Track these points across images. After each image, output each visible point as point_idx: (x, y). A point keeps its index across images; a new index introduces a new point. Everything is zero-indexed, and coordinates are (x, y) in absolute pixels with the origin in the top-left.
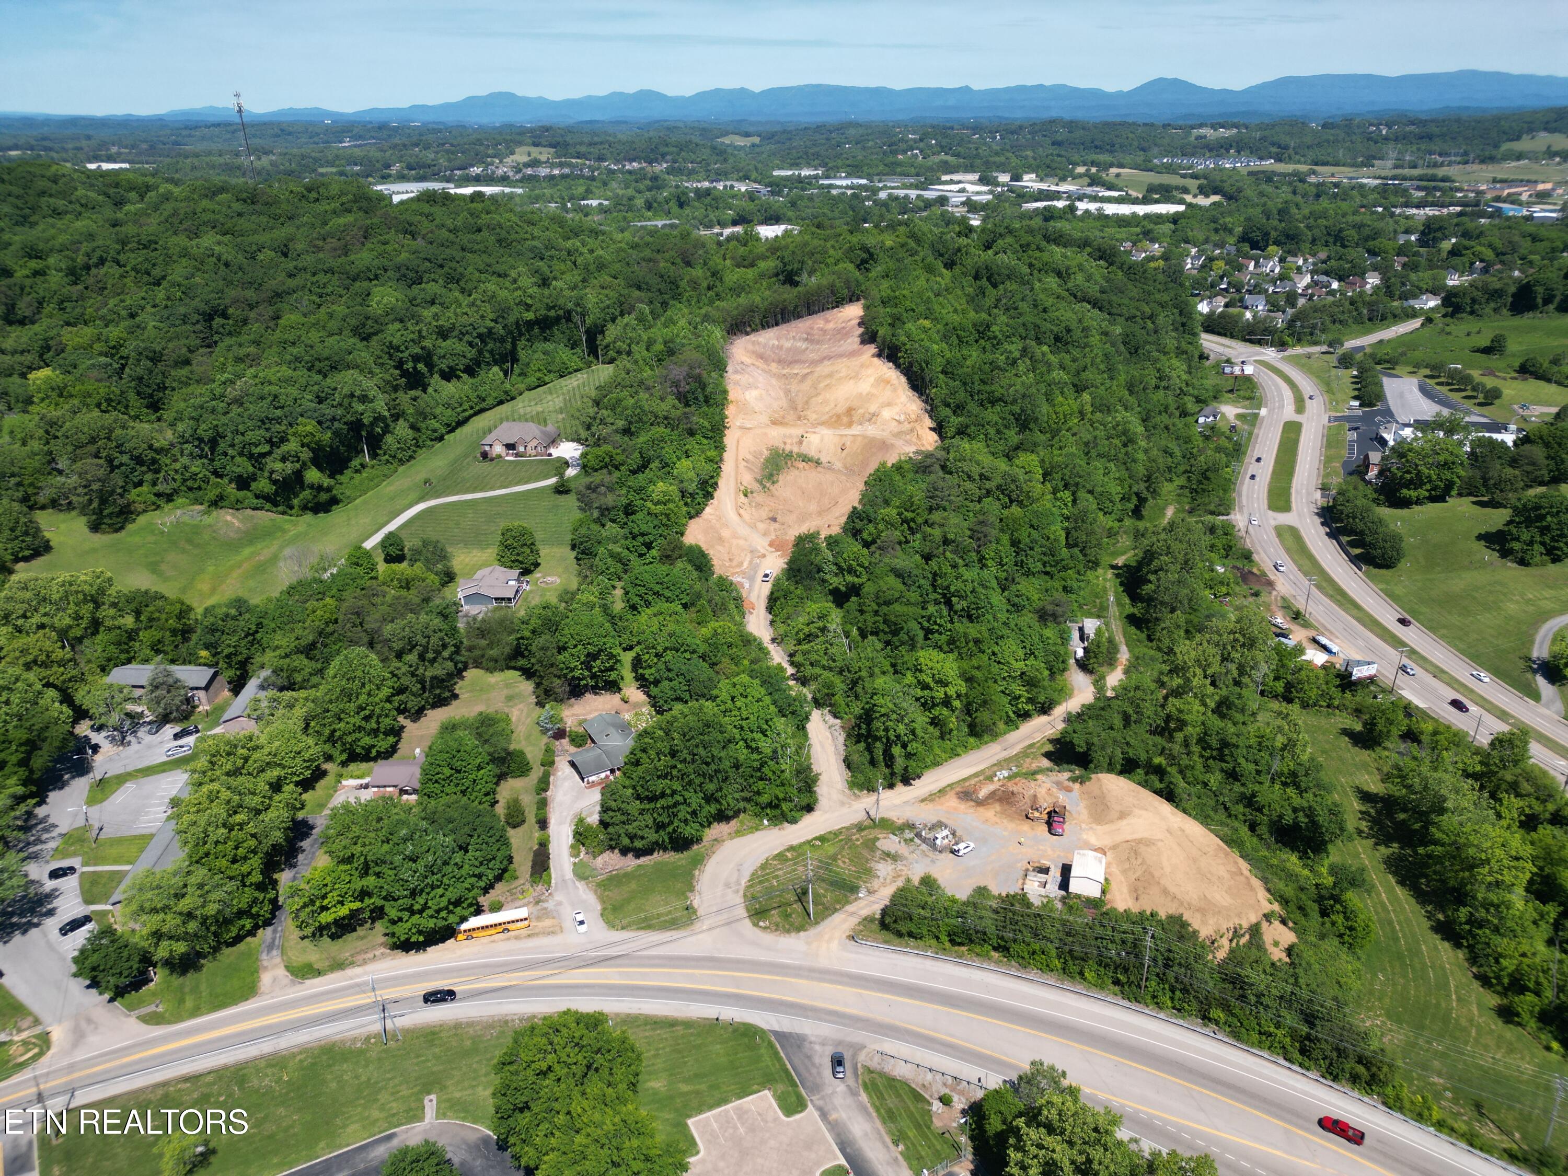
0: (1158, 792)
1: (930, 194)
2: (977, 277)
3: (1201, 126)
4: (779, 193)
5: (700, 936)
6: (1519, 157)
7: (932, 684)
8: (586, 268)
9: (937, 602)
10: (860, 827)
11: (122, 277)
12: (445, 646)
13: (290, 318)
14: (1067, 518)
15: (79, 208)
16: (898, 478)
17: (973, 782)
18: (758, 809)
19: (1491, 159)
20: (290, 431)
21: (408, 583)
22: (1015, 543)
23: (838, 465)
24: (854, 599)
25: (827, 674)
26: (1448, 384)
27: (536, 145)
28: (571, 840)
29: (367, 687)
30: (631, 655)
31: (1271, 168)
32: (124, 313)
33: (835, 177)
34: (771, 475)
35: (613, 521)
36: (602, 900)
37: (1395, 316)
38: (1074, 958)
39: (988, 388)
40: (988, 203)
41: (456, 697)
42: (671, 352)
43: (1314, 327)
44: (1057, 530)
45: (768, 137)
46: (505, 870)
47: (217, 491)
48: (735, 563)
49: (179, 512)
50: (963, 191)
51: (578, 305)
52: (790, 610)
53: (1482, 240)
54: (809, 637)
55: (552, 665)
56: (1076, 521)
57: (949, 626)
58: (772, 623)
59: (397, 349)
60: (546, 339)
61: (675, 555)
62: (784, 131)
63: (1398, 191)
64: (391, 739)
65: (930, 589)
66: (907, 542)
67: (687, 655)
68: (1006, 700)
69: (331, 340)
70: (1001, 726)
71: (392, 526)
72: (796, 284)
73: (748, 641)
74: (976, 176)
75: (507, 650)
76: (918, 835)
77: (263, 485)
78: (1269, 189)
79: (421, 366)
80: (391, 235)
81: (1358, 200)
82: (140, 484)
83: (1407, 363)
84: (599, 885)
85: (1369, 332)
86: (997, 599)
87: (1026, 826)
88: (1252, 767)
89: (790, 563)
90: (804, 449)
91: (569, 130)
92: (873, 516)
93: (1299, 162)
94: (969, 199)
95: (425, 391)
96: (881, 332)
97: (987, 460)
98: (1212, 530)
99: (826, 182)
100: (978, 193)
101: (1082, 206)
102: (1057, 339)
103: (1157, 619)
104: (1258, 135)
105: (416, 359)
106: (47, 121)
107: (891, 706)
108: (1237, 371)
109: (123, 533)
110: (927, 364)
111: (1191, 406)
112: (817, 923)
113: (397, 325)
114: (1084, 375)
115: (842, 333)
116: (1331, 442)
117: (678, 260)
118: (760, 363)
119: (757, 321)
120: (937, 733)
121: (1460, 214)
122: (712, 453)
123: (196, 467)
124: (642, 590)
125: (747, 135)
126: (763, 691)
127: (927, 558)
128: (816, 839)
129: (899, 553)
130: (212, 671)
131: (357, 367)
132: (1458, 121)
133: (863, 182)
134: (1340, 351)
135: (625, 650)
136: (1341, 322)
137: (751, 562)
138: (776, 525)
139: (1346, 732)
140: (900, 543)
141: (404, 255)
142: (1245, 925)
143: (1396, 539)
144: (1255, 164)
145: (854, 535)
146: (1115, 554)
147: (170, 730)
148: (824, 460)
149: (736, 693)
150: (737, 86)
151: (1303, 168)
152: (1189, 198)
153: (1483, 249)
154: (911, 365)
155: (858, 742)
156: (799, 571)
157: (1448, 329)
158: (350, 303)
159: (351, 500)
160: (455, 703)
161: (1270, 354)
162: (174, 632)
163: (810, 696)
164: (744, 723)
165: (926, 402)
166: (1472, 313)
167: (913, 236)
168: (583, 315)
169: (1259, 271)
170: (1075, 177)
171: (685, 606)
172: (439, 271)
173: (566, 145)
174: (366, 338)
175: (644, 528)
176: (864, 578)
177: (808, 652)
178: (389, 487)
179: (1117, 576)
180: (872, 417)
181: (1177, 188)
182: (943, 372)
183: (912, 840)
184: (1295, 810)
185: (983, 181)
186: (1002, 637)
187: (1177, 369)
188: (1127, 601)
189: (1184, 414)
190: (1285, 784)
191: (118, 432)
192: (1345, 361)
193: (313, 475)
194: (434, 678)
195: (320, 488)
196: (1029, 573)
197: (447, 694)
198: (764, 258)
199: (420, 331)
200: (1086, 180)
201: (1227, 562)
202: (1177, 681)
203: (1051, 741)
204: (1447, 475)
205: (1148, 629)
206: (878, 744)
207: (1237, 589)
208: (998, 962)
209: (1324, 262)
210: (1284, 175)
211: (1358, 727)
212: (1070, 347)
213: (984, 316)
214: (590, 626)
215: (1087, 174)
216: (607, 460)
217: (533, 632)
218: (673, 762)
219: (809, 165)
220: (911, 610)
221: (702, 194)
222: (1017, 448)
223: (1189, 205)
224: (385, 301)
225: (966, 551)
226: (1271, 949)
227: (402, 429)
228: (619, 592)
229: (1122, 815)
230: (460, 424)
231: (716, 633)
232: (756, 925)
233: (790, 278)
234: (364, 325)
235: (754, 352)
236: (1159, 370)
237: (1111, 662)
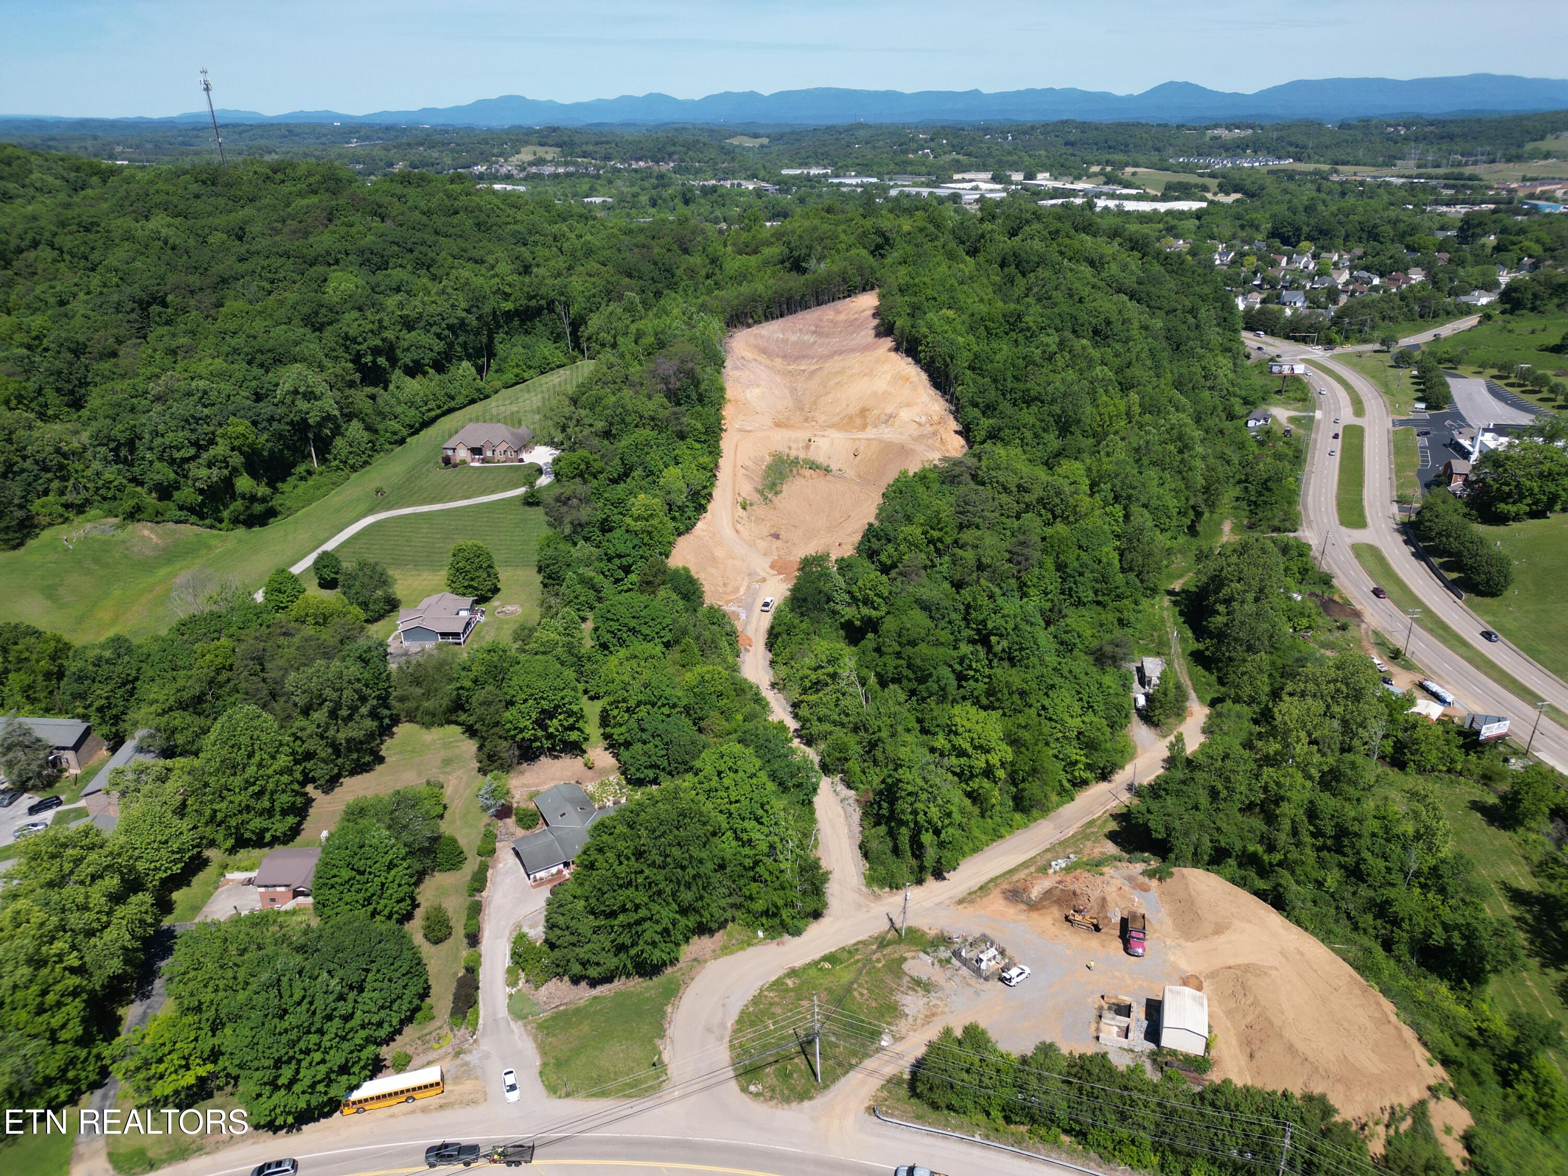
0: (1261, 895)
1: (942, 192)
2: (1003, 265)
3: (1215, 126)
4: (787, 191)
5: (671, 1107)
6: (1547, 156)
7: (970, 750)
8: (573, 254)
9: (972, 642)
10: (882, 942)
11: (55, 261)
12: (363, 699)
13: (233, 305)
14: (1118, 537)
15: (31, 191)
16: (921, 489)
17: (1022, 874)
18: (750, 919)
19: (1518, 158)
20: (220, 431)
21: (325, 618)
22: (1061, 567)
23: (850, 473)
24: (870, 636)
25: (839, 733)
26: (1520, 385)
27: (542, 145)
28: (507, 962)
29: (257, 758)
30: (598, 705)
31: (1290, 167)
32: (52, 300)
33: (845, 176)
34: (774, 484)
35: (587, 539)
36: (543, 1049)
37: (1448, 313)
38: (1174, 1151)
39: (1021, 386)
40: (1002, 200)
41: (381, 760)
42: (662, 345)
43: (1363, 324)
44: (1109, 552)
45: (777, 138)
46: (418, 1009)
47: (132, 503)
48: (729, 589)
49: (88, 526)
50: (976, 188)
51: (562, 294)
52: (794, 648)
53: (1529, 235)
54: (817, 686)
55: (497, 724)
56: (1130, 541)
57: (987, 671)
58: (772, 663)
59: (354, 340)
60: (527, 332)
61: (657, 581)
62: (793, 133)
63: (1424, 188)
64: (291, 820)
65: (963, 624)
66: (933, 566)
67: (666, 710)
68: (1060, 765)
69: (279, 330)
70: (1054, 798)
71: (330, 546)
72: (804, 271)
73: (742, 689)
74: (989, 175)
75: (445, 702)
76: (957, 954)
77: (187, 494)
78: (1292, 186)
79: (382, 361)
80: (356, 218)
81: (1386, 197)
82: (46, 493)
83: (1471, 363)
84: (540, 1027)
85: (1420, 330)
86: (1044, 637)
87: (1094, 941)
88: (1381, 864)
89: (795, 590)
90: (812, 455)
91: (576, 131)
92: (892, 534)
93: (1318, 162)
94: (982, 196)
95: (386, 389)
96: (898, 324)
97: (1024, 468)
98: (1285, 550)
99: (836, 181)
100: (991, 191)
101: (1101, 203)
102: (1096, 332)
103: (1231, 659)
104: (1275, 135)
105: (376, 351)
106: (58, 123)
107: (920, 782)
108: (1286, 370)
109: (22, 550)
110: (952, 358)
111: (1239, 409)
112: (826, 1087)
113: (355, 314)
114: (1128, 372)
115: (854, 325)
116: (1398, 448)
117: (675, 247)
118: (762, 358)
119: (760, 312)
120: (976, 811)
121: (1494, 212)
122: (705, 460)
123: (110, 473)
124: (615, 626)
125: (756, 136)
126: (758, 763)
127: (958, 585)
128: (825, 959)
129: (925, 580)
130: (85, 725)
131: (303, 360)
132: (1479, 121)
133: (874, 180)
134: (1395, 349)
135: (592, 698)
136: (1391, 319)
137: (748, 587)
138: (779, 543)
139: (1476, 806)
140: (925, 568)
141: (370, 238)
142: (1407, 1104)
143: (1502, 563)
144: (1273, 163)
145: (870, 557)
146: (1172, 577)
147: (28, 800)
148: (834, 467)
149: (723, 767)
150: (747, 90)
151: (1325, 167)
152: (1209, 196)
153: (1532, 244)
154: (933, 360)
155: (877, 824)
156: (805, 600)
157: (1509, 327)
158: (304, 290)
159: (291, 511)
160: (379, 768)
161: (1317, 352)
162: (48, 676)
163: (816, 759)
164: (733, 808)
165: (950, 402)
166: (1533, 309)
167: (932, 220)
168: (567, 305)
169: (1293, 266)
170: (1090, 176)
171: (667, 645)
172: (408, 255)
173: (572, 144)
174: (320, 328)
175: (622, 549)
176: (884, 609)
177: (816, 705)
178: (336, 497)
179: (1175, 603)
180: (890, 419)
181: (1196, 186)
182: (969, 368)
183: (948, 961)
184: (1446, 927)
185: (994, 179)
186: (1053, 686)
187: (1223, 366)
188: (1190, 634)
189: (1231, 417)
190: (1423, 886)
191: (21, 433)
192: (1402, 360)
193: (244, 483)
194: (348, 741)
195: (253, 498)
196: (1080, 603)
197: (368, 758)
198: (768, 244)
199: (380, 321)
200: (1102, 179)
201: (1303, 587)
202: (1274, 747)
203: (1115, 817)
204: (1551, 487)
205: (1219, 670)
206: (904, 830)
207: (1320, 621)
208: (1071, 1153)
209: (1360, 258)
210: (1305, 174)
211: (1491, 799)
212: (1111, 341)
213: (1012, 306)
214: (544, 675)
215: (1102, 173)
216: (583, 466)
217: (475, 681)
218: (637, 866)
219: (818, 165)
220: (942, 652)
221: (706, 191)
222: (1058, 455)
223: (1211, 202)
224: (342, 287)
225: (1004, 578)
226: (1442, 1138)
227: (355, 430)
228: (588, 626)
229: (1219, 930)
230: (426, 424)
231: (703, 680)
232: (744, 1090)
233: (797, 265)
234: (317, 314)
235: (756, 346)
236: (1204, 368)
237: (1180, 712)
